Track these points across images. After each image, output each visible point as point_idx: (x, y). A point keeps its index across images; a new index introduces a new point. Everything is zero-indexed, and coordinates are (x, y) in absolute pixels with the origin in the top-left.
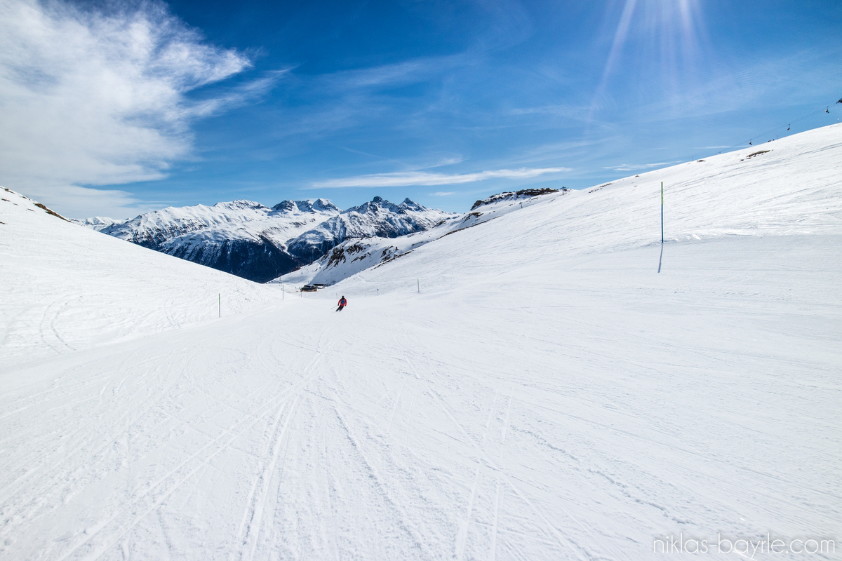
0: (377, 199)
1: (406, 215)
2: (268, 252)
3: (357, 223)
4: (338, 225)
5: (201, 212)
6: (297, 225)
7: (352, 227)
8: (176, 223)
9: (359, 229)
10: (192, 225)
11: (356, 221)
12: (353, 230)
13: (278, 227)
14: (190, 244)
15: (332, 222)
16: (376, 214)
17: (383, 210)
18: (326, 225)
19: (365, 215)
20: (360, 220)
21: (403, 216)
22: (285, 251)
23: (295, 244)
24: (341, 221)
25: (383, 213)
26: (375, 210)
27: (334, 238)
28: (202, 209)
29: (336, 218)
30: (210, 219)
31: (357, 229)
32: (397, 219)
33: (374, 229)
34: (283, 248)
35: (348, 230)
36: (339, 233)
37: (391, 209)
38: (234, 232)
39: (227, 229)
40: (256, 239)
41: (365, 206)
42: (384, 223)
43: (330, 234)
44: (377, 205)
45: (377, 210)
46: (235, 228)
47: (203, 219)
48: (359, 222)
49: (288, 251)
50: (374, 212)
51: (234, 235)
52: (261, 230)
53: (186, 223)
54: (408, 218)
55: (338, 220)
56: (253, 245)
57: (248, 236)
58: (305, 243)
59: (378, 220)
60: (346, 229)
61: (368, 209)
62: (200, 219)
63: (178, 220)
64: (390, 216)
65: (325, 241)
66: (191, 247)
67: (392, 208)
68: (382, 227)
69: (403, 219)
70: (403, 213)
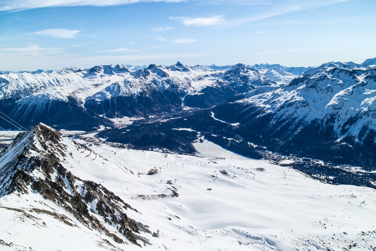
0: (151, 67)
1: (167, 78)
2: (70, 107)
4: (116, 89)
5: (43, 78)
6: (96, 85)
7: (124, 90)
8: (27, 87)
9: (129, 90)
10: (36, 87)
11: (128, 85)
12: (125, 92)
13: (83, 88)
14: (30, 102)
15: (113, 86)
16: (145, 78)
17: (154, 74)
18: (108, 89)
19: (137, 80)
21: (165, 78)
22: (83, 105)
23: (89, 100)
24: (118, 86)
25: (151, 77)
27: (112, 97)
28: (44, 76)
29: (115, 84)
30: (47, 82)
31: (127, 91)
32: (160, 81)
33: (140, 90)
34: (82, 103)
35: (121, 91)
36: (116, 94)
37: (159, 74)
38: (53, 95)
39: (50, 93)
40: (65, 99)
41: (139, 72)
42: (149, 84)
43: (109, 95)
44: (149, 70)
45: (148, 75)
46: (55, 91)
47: (43, 82)
48: (130, 85)
49: (84, 105)
51: (54, 96)
52: (71, 92)
53: (33, 86)
54: (169, 79)
55: (117, 85)
56: (62, 103)
57: (61, 97)
58: (94, 100)
59: (146, 83)
60: (120, 91)
62: (41, 82)
63: (28, 84)
64: (155, 79)
65: (105, 99)
66: (31, 104)
69: (165, 81)
70: (166, 76)
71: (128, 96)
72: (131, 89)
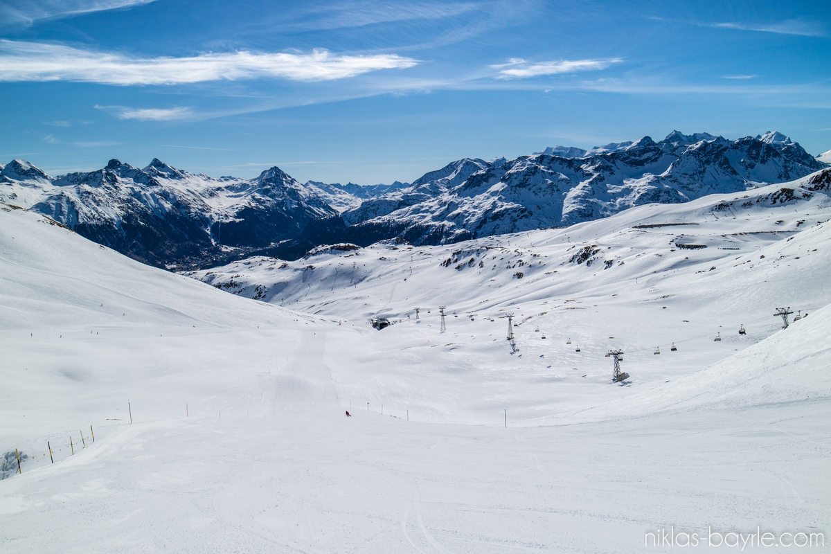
0: (113, 164)
1: (160, 188)
3: (93, 203)
4: (65, 209)
7: (86, 209)
9: (97, 211)
11: (90, 200)
12: (89, 214)
15: (54, 202)
16: (116, 188)
17: (124, 180)
18: (43, 208)
19: (100, 190)
20: (97, 199)
21: (156, 189)
24: (68, 200)
25: (125, 186)
26: (113, 181)
29: (60, 197)
31: (94, 213)
32: (148, 193)
33: (118, 211)
35: (81, 215)
36: (68, 219)
37: (137, 179)
41: (97, 175)
42: (130, 201)
44: (114, 172)
45: (116, 180)
48: (95, 201)
50: (113, 184)
54: (164, 192)
55: (64, 200)
59: (122, 197)
60: (77, 212)
61: (104, 180)
64: (137, 189)
67: (138, 176)
68: (129, 208)
69: (157, 193)
70: (156, 185)
71: (99, 223)
72: (100, 210)
